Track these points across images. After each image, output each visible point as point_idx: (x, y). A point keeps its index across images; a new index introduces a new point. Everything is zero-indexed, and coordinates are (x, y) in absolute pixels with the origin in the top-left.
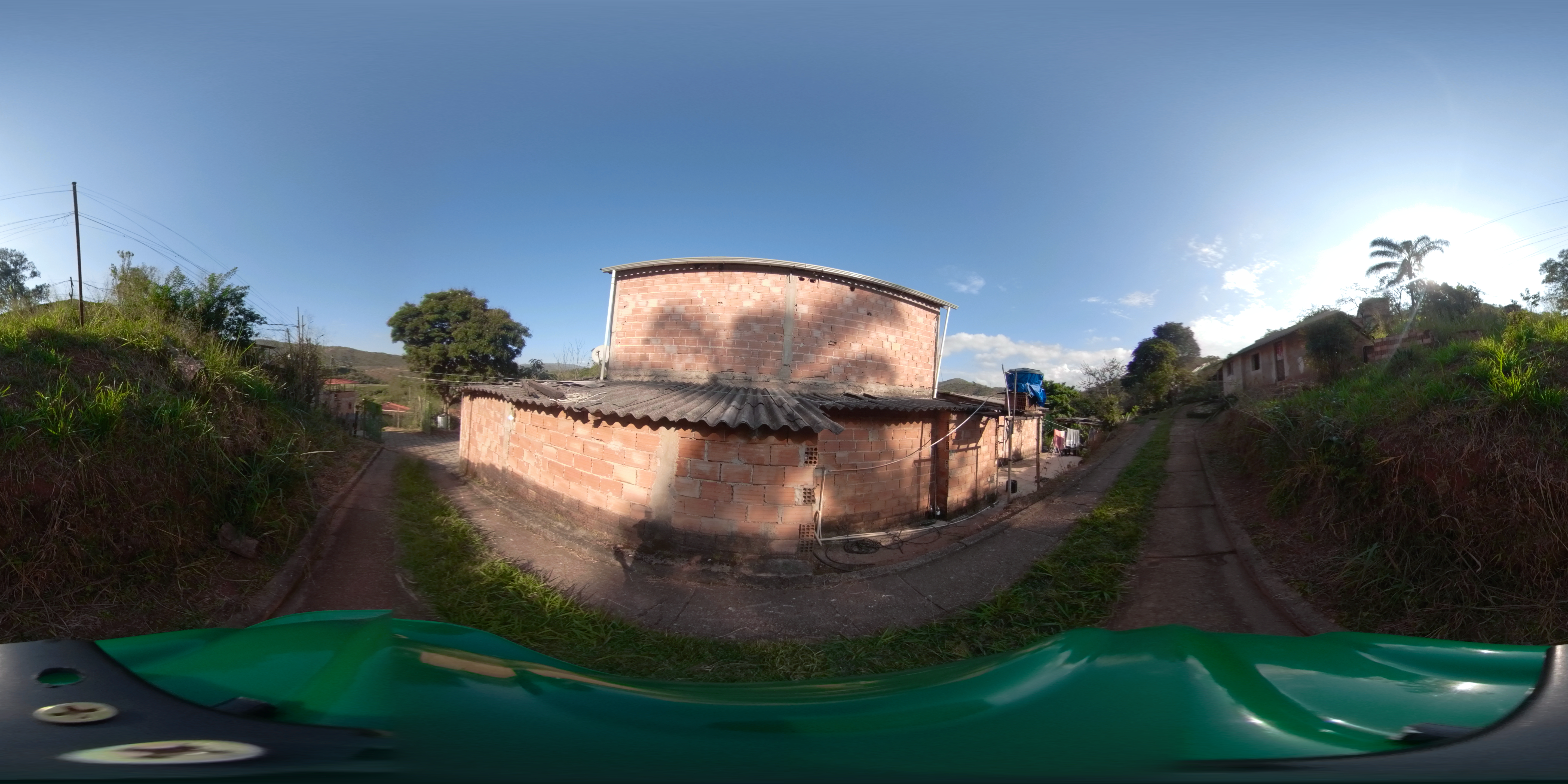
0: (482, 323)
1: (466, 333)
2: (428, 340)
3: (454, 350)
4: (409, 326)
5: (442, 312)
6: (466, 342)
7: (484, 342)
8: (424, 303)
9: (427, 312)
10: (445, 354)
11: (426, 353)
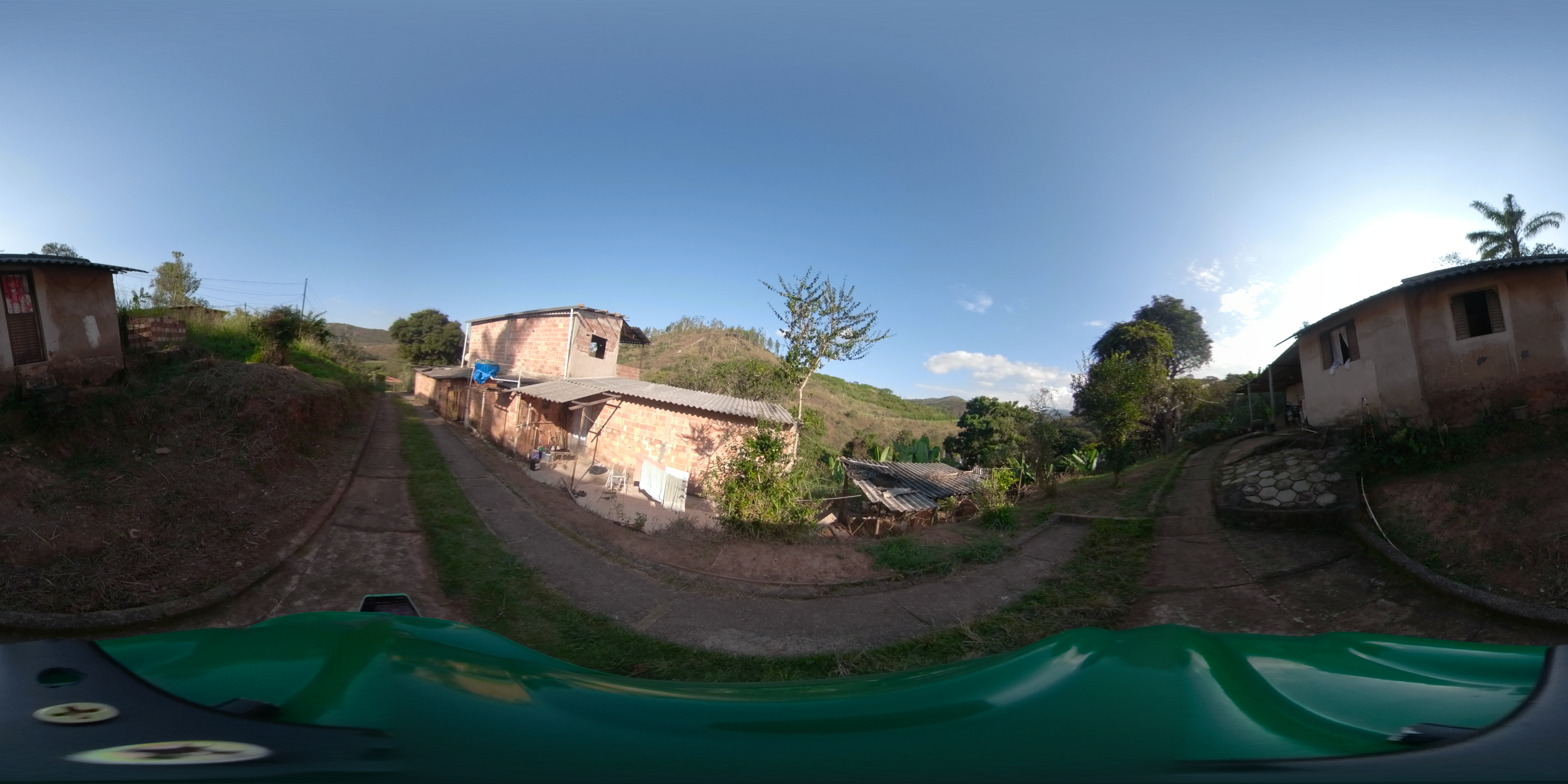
0: (439, 334)
1: (431, 339)
2: (411, 342)
3: (425, 348)
4: (401, 332)
5: (419, 326)
6: (431, 344)
7: (440, 343)
9: (411, 325)
10: (420, 350)
11: (409, 348)
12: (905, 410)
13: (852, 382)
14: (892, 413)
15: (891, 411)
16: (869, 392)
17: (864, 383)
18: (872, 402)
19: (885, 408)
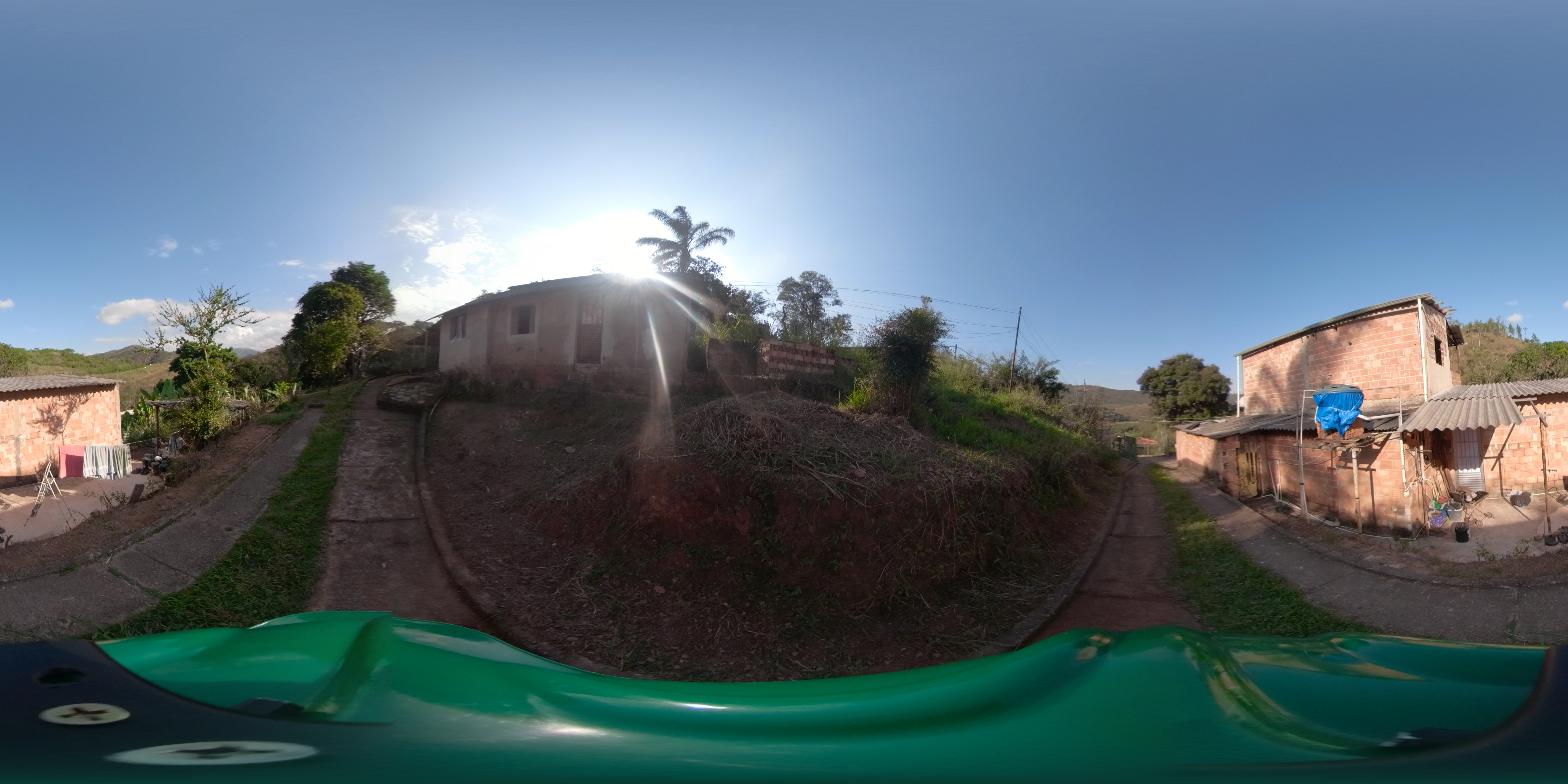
0: (1197, 380)
1: (1187, 388)
2: (1164, 394)
3: (1182, 400)
4: (1152, 384)
5: (1172, 374)
6: (1188, 394)
7: (1199, 392)
8: (1161, 367)
9: (1162, 374)
10: (1175, 403)
11: (1163, 402)
12: (91, 366)
13: (33, 349)
14: (78, 372)
15: (77, 370)
16: (52, 355)
17: (44, 348)
18: (58, 365)
19: (71, 368)
